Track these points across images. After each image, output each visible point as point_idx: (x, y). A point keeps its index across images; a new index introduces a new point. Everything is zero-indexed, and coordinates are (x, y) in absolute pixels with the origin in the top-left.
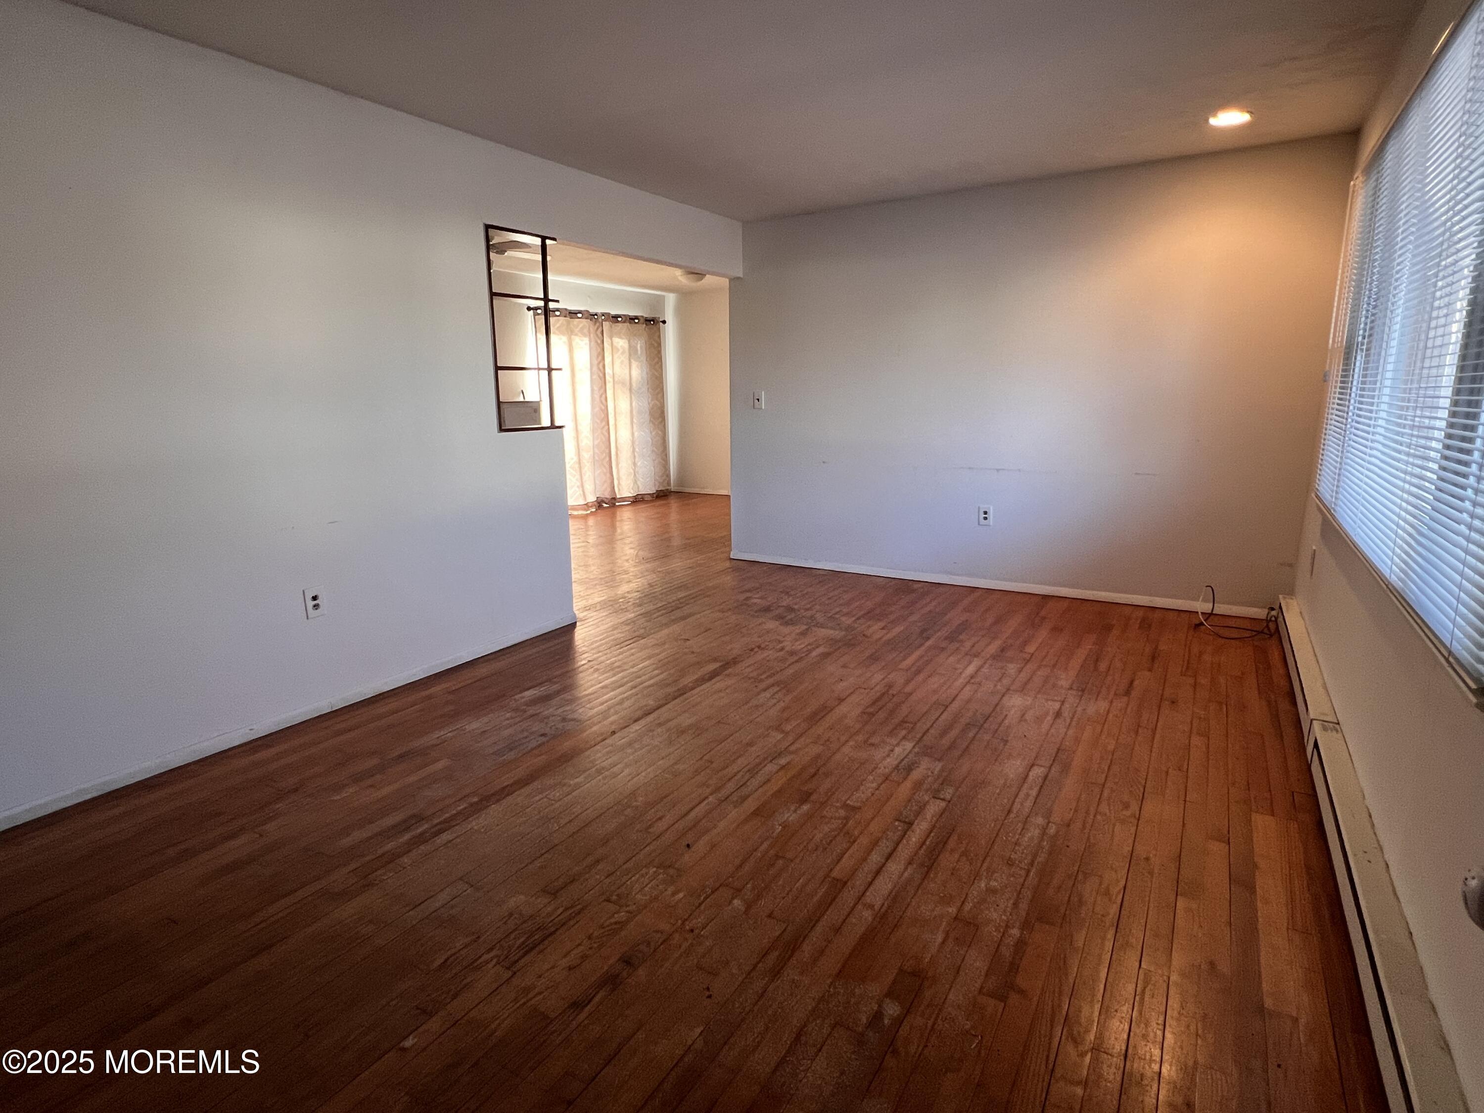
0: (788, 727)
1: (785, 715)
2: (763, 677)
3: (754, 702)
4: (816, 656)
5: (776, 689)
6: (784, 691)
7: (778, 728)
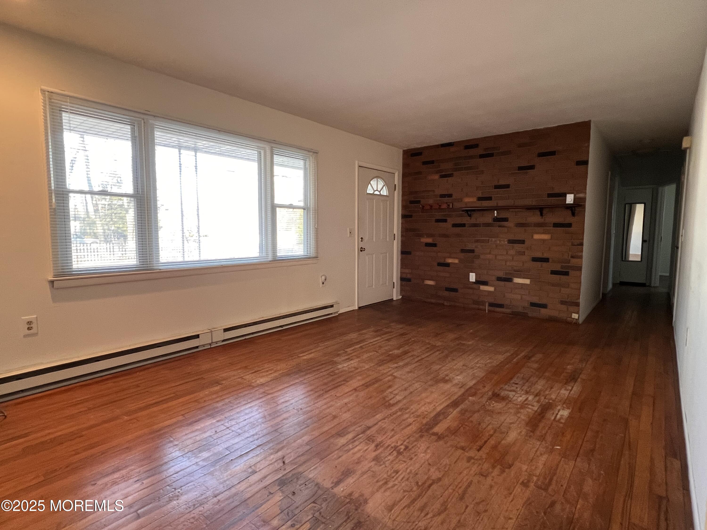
0: (390, 378)
1: (390, 383)
2: (399, 413)
3: (407, 393)
4: (349, 433)
5: (391, 402)
6: (387, 399)
7: (395, 377)
